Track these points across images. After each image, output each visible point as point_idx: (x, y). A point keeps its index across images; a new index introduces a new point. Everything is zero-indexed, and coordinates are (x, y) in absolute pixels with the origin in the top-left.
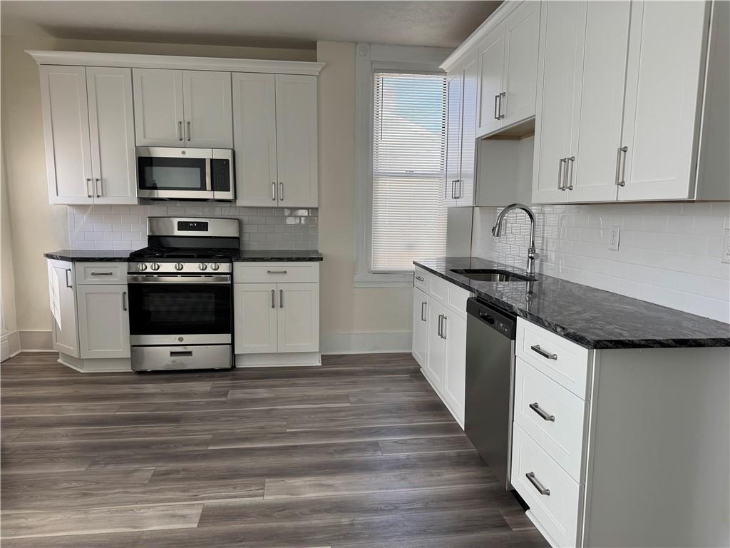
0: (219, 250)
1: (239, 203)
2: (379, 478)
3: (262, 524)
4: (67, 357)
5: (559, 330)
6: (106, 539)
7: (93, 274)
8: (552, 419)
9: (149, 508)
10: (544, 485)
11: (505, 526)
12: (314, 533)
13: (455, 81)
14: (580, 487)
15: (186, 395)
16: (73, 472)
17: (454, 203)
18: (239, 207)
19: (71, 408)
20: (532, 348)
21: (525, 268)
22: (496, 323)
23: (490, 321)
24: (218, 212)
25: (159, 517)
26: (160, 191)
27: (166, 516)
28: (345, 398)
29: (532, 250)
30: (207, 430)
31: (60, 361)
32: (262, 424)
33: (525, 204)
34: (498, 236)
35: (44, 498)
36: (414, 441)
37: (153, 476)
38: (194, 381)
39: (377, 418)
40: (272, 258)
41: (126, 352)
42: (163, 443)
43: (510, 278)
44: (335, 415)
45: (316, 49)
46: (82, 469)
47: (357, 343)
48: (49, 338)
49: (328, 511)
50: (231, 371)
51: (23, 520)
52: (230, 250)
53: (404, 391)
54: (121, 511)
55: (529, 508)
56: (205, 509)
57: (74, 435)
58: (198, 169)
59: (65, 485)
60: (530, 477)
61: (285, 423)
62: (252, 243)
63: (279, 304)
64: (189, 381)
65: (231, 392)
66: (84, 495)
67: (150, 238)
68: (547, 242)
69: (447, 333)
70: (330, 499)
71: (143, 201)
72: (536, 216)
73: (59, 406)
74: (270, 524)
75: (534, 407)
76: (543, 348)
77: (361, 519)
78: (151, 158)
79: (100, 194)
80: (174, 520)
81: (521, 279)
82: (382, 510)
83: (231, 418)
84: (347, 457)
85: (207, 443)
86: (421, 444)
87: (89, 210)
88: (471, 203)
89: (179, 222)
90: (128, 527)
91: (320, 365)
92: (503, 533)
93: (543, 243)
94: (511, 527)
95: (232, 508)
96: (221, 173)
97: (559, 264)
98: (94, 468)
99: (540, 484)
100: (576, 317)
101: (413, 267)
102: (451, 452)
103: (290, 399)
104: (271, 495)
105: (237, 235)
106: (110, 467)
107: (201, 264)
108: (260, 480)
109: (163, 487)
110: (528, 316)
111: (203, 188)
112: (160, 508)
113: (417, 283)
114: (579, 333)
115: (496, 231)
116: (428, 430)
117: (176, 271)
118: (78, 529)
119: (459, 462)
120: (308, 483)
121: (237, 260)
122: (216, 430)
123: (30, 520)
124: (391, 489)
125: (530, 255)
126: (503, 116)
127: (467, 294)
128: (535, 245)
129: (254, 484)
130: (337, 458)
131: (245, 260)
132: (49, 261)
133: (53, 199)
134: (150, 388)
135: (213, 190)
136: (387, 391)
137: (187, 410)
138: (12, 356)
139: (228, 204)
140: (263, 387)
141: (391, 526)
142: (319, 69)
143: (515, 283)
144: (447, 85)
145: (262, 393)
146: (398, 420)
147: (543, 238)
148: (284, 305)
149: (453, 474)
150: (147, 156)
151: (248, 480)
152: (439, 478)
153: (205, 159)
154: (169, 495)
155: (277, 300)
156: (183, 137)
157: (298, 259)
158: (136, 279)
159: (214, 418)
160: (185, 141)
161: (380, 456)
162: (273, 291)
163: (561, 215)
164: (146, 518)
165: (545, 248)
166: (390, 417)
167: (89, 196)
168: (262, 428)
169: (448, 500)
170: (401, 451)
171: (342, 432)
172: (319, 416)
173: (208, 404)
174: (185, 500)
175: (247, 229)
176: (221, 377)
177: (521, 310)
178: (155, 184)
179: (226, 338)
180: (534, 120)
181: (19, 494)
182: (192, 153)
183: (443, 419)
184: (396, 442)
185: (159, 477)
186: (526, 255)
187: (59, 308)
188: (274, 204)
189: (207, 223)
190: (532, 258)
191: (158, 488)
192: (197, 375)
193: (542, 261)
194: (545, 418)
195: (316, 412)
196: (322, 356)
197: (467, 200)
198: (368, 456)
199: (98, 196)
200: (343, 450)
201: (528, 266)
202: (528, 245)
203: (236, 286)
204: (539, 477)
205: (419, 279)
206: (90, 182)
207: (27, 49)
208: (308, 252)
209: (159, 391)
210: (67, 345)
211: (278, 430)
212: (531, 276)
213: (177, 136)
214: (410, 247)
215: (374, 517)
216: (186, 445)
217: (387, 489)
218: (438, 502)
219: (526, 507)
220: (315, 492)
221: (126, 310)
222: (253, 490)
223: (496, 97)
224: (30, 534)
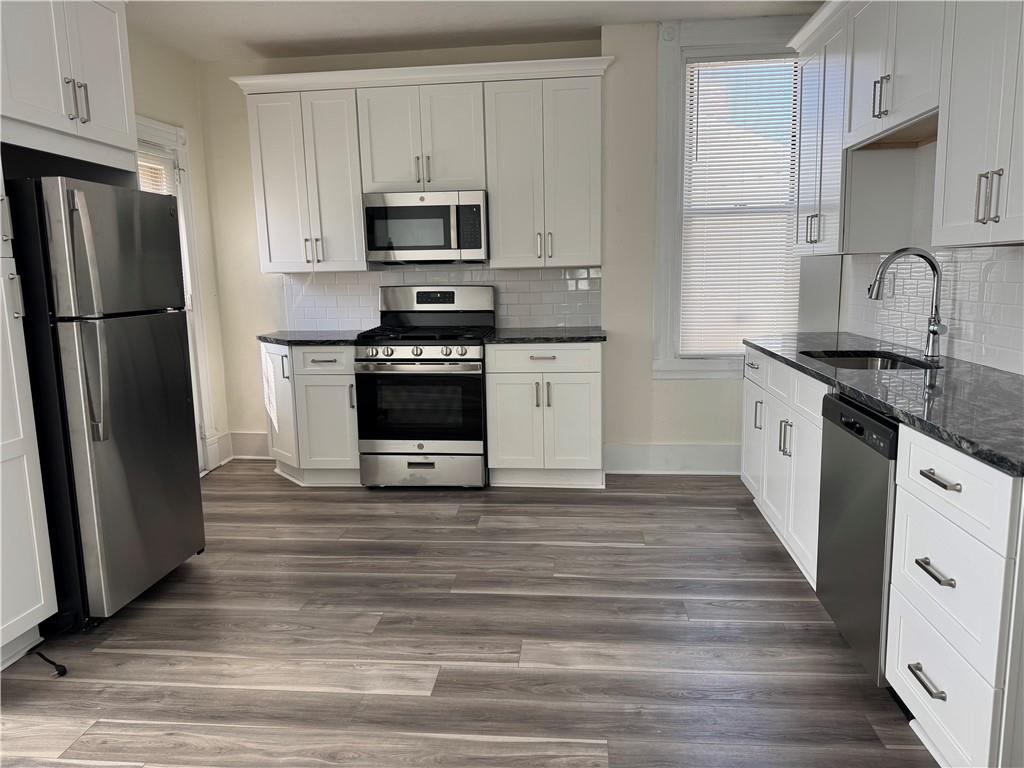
0: (468, 329)
1: (494, 264)
2: (681, 653)
3: (515, 701)
4: (285, 466)
5: (965, 445)
6: (319, 700)
7: (313, 361)
8: (951, 584)
9: (372, 665)
10: (937, 684)
11: (874, 740)
12: (584, 720)
13: (812, 65)
14: (996, 693)
15: (426, 519)
16: (285, 611)
17: (810, 250)
18: (494, 269)
19: (287, 530)
20: (922, 473)
21: (923, 348)
22: (867, 433)
23: (857, 430)
24: (467, 277)
25: (385, 678)
26: (397, 252)
27: (394, 677)
28: (638, 535)
29: (935, 319)
30: (450, 568)
31: (277, 471)
32: (522, 564)
33: (924, 248)
34: (877, 298)
35: (251, 641)
36: (739, 604)
37: (380, 623)
38: (436, 501)
39: (683, 567)
40: (535, 339)
41: (354, 462)
42: (395, 581)
43: (899, 364)
44: (623, 558)
45: (600, 38)
46: (296, 609)
47: (657, 458)
48: (264, 442)
49: (606, 691)
50: (483, 490)
51: (225, 666)
52: (482, 329)
53: (726, 531)
54: (339, 666)
55: (913, 718)
56: (442, 673)
57: (290, 566)
58: (441, 220)
59: (275, 627)
60: (915, 669)
61: (552, 565)
62: (512, 318)
63: (545, 401)
64: (431, 502)
65: (483, 518)
66: (297, 641)
67: (384, 314)
68: (960, 309)
69: (793, 446)
70: (609, 675)
71: (374, 265)
72: (942, 267)
73: (274, 528)
74: (525, 702)
75: (924, 564)
76: (939, 472)
77: (652, 707)
78: (386, 208)
79: (321, 258)
80: (402, 684)
81: (916, 365)
82: (683, 698)
83: (481, 554)
84: (637, 619)
85: (449, 584)
86: (748, 608)
87: (310, 277)
88: (835, 250)
89: (418, 293)
90: (346, 687)
91: (603, 487)
92: (870, 750)
93: (953, 309)
94: (884, 742)
95: (476, 674)
96: (469, 225)
97: (981, 341)
98: (311, 608)
99: (931, 682)
100: (997, 425)
101: (743, 349)
102: (796, 624)
103: (559, 533)
104: (529, 661)
105: (491, 308)
106: (329, 608)
107: (444, 348)
108: (514, 639)
109: (390, 639)
110: (917, 423)
111: (447, 246)
112: (387, 666)
113: (749, 372)
114: (996, 451)
115: (875, 292)
116: (760, 589)
117: (413, 357)
118: (287, 683)
119: (807, 638)
120: (579, 650)
121: (490, 342)
122: (462, 567)
123: (235, 666)
124: (699, 669)
125: (932, 328)
126: (886, 113)
127: (823, 389)
128: (940, 312)
129: (507, 645)
130: (623, 619)
131: (500, 342)
132: (263, 344)
133: (265, 266)
134: (383, 508)
135: (459, 247)
136: (700, 529)
137: (428, 539)
138: (223, 463)
139: (480, 266)
140: (525, 513)
141: (694, 721)
142: (605, 67)
143: (909, 372)
144: (799, 71)
145: (523, 522)
146: (716, 573)
147: (954, 300)
148: (552, 404)
149: (796, 655)
150: (382, 205)
151: (499, 639)
152: (773, 660)
153: (449, 207)
154: (399, 651)
155: (543, 396)
156: (421, 177)
157: (572, 340)
158: (366, 368)
159: (458, 552)
160: (424, 183)
161: (685, 621)
162: (537, 383)
163: (984, 264)
164: (368, 678)
165: (956, 316)
166: (703, 567)
167: (308, 262)
168: (520, 569)
169: (785, 693)
170: (719, 616)
171: (631, 583)
172: (599, 558)
173: (453, 532)
174: (417, 659)
175: (504, 299)
176: (471, 497)
177: (906, 414)
178: (391, 243)
179: (476, 446)
180: (937, 115)
181: (223, 633)
182: (433, 199)
183: (785, 575)
184: (710, 604)
185: (387, 625)
186: (925, 328)
187: (274, 404)
188: (540, 263)
189: (453, 293)
190: (934, 333)
191: (385, 639)
192: (441, 494)
193: (951, 337)
194: (939, 581)
195: (594, 552)
196: (606, 475)
197: (830, 244)
198: (668, 620)
199: (319, 261)
200: (632, 609)
201: (928, 345)
202: (928, 313)
203: (489, 378)
204: (930, 671)
205: (752, 365)
206: (308, 243)
207: (231, 75)
208: (588, 329)
209: (392, 513)
210: (284, 452)
211: (542, 573)
212: (932, 361)
213: (414, 178)
214: (740, 318)
215: (672, 707)
216: (423, 586)
217: (692, 668)
218: (769, 694)
219: (910, 716)
220: (589, 664)
221: (353, 407)
222: (505, 653)
223: (875, 83)
224: (233, 684)
